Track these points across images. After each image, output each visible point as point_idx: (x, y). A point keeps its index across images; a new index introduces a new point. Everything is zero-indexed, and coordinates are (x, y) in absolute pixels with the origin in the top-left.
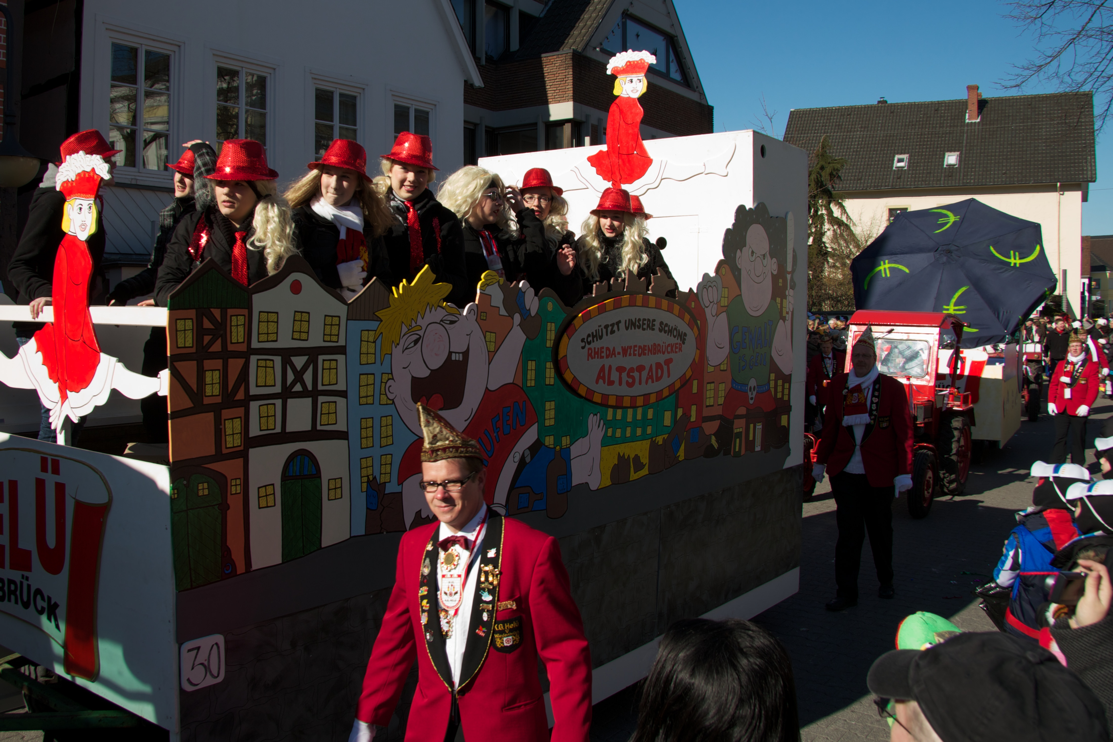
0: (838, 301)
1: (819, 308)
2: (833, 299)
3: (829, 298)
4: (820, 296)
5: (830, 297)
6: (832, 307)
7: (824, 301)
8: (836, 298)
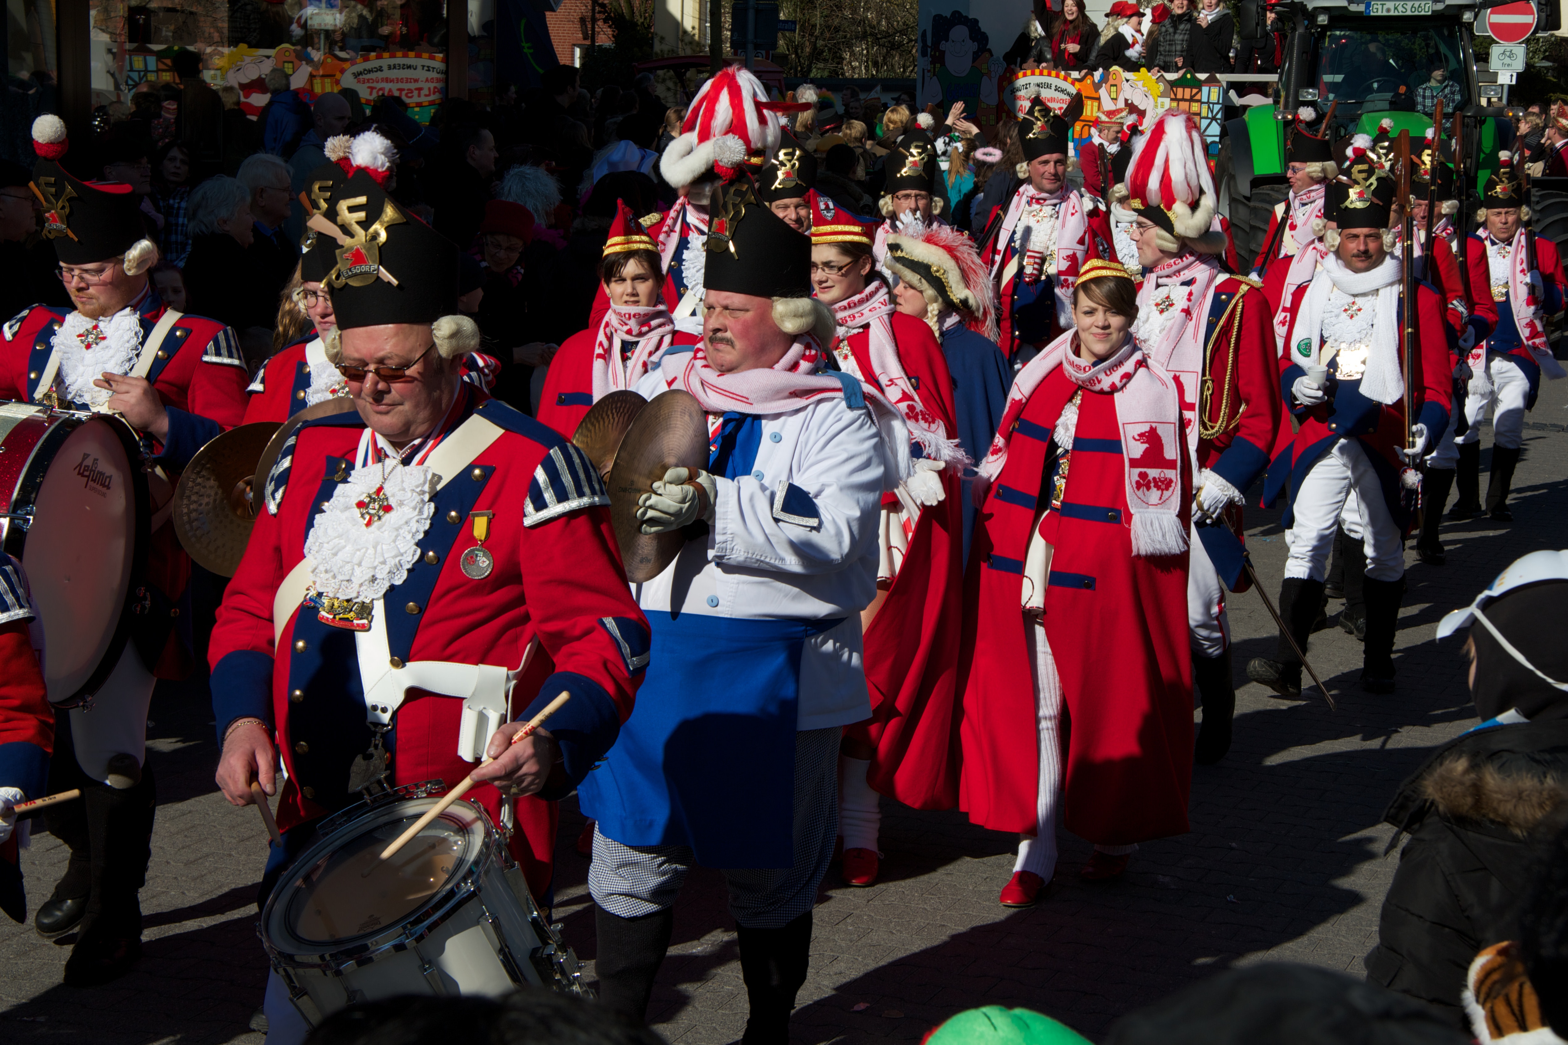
0: (895, 46)
1: (831, 66)
2: (876, 41)
3: (864, 37)
4: (837, 30)
5: (870, 34)
6: (876, 64)
7: (850, 46)
8: (887, 35)
